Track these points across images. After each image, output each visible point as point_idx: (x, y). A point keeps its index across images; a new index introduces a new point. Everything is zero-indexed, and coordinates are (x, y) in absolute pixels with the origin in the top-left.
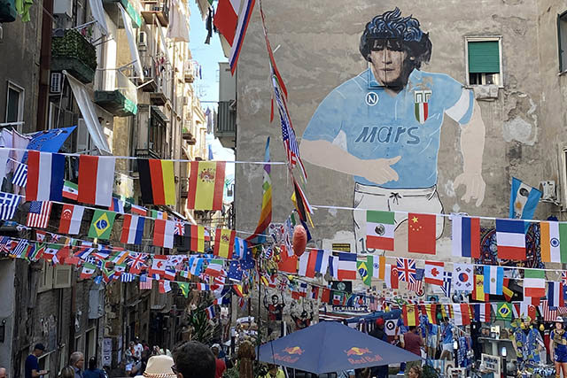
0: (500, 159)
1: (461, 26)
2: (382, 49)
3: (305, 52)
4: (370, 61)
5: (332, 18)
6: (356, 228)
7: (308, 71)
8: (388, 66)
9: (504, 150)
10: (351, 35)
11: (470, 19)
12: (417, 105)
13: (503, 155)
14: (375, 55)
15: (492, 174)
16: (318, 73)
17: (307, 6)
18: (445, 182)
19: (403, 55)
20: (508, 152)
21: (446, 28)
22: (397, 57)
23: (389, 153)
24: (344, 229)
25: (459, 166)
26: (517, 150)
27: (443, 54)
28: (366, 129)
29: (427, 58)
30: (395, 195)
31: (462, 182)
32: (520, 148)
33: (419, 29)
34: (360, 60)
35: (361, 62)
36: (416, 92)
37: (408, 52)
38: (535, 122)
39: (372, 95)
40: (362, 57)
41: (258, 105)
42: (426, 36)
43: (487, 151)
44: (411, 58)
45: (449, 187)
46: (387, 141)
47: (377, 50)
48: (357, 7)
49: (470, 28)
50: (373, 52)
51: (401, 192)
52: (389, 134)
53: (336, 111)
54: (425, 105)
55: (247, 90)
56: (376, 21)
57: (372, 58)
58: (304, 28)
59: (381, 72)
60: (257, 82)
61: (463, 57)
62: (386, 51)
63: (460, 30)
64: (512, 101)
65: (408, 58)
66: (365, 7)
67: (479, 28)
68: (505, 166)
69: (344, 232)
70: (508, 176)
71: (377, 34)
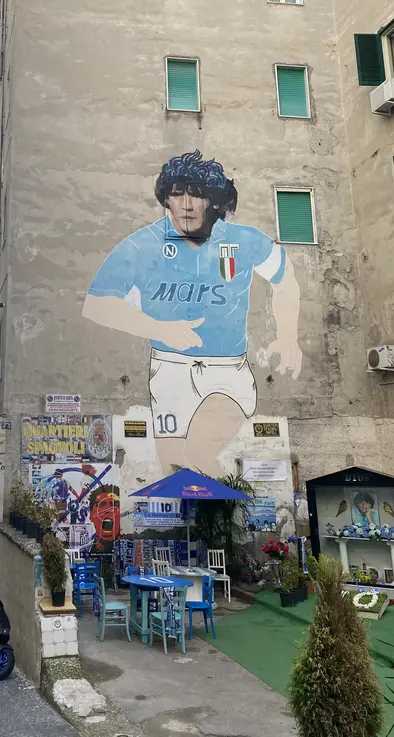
0: (317, 325)
1: (270, 173)
2: (182, 194)
3: (91, 194)
4: (168, 207)
5: (123, 156)
6: (153, 402)
7: (95, 215)
8: (189, 214)
9: (321, 315)
10: (145, 176)
11: (280, 167)
12: (222, 261)
13: (321, 320)
14: (173, 201)
15: (309, 342)
16: (106, 218)
17: (94, 141)
18: (257, 350)
19: (205, 203)
20: (326, 317)
21: (252, 176)
22: (199, 204)
23: (190, 315)
24: (139, 403)
25: (272, 332)
26: (335, 315)
27: (251, 204)
28: (163, 286)
29: (233, 208)
30: (199, 364)
31: (275, 350)
32: (338, 312)
33: (223, 175)
34: (156, 205)
35: (157, 208)
36: (221, 245)
37: (210, 199)
39: (170, 247)
40: (158, 203)
41: (35, 252)
42: (230, 183)
43: (303, 315)
44: (215, 207)
45: (262, 356)
47: (176, 195)
48: (151, 146)
49: (279, 177)
50: (171, 198)
51: (205, 360)
52: (191, 292)
53: (127, 263)
54: (232, 261)
55: (21, 234)
56: (174, 163)
57: (169, 203)
58: (90, 166)
59: (181, 220)
60: (33, 225)
61: (272, 208)
62: (186, 197)
63: (268, 178)
64: (328, 259)
65: (211, 206)
66: (162, 146)
67: (289, 178)
68: (322, 333)
69: (139, 407)
70: (327, 345)
71: (175, 177)
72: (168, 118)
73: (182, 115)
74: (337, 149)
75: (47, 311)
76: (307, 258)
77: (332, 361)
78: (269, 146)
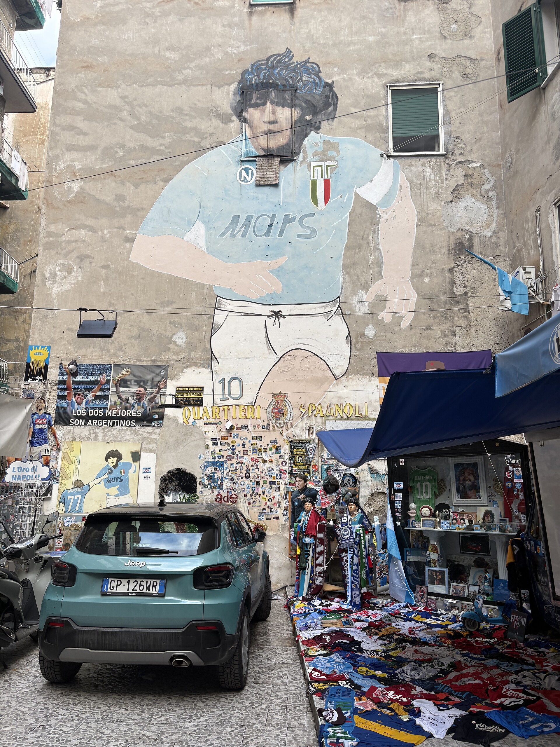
0: (439, 257)
1: (382, 70)
2: (264, 104)
3: (150, 112)
5: (192, 65)
6: (214, 363)
7: (153, 138)
8: (271, 127)
9: (445, 244)
10: (220, 87)
11: (398, 61)
12: (314, 184)
13: (445, 251)
14: (253, 113)
15: (426, 280)
16: (167, 141)
17: (157, 49)
18: (354, 293)
19: (296, 113)
20: (452, 246)
23: (269, 253)
24: (197, 365)
25: (376, 269)
26: (466, 244)
28: (236, 219)
30: (277, 314)
31: (379, 293)
32: (471, 239)
34: (231, 121)
35: (232, 125)
36: (313, 164)
37: (302, 109)
38: (493, 203)
39: (247, 170)
40: (234, 118)
41: (76, 186)
42: (330, 86)
43: (419, 245)
44: (308, 118)
46: (267, 234)
47: (256, 105)
48: (230, 50)
49: (395, 74)
50: (251, 110)
52: (271, 225)
54: (327, 183)
56: (256, 68)
57: (248, 117)
58: (150, 80)
59: (262, 136)
60: (76, 155)
62: (269, 106)
63: (380, 76)
64: (458, 174)
65: (302, 117)
66: (242, 49)
67: (410, 73)
68: (447, 267)
69: (197, 370)
70: (453, 283)
71: (257, 85)
72: (251, 14)
73: (270, 8)
74: (477, 32)
75: (88, 257)
76: (429, 173)
77: (458, 303)
78: (384, 36)
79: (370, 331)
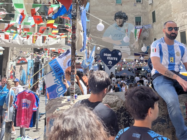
5: (108, 13)
9: (142, 38)
10: (112, 16)
11: (136, 12)
12: (125, 30)
14: (117, 20)
17: (103, 10)
18: (131, 45)
19: (122, 20)
21: (131, 14)
27: (130, 20)
29: (127, 20)
32: (145, 38)
38: (148, 33)
39: (116, 28)
41: (94, 30)
42: (127, 16)
46: (119, 37)
48: (113, 10)
49: (135, 14)
51: (122, 47)
52: (120, 35)
53: (109, 31)
56: (117, 13)
58: (103, 15)
59: (118, 23)
60: (94, 25)
61: (134, 20)
63: (134, 15)
66: (115, 10)
67: (137, 14)
71: (117, 16)
72: (116, 5)
74: (146, 8)
78: (134, 9)
79: (133, 50)
